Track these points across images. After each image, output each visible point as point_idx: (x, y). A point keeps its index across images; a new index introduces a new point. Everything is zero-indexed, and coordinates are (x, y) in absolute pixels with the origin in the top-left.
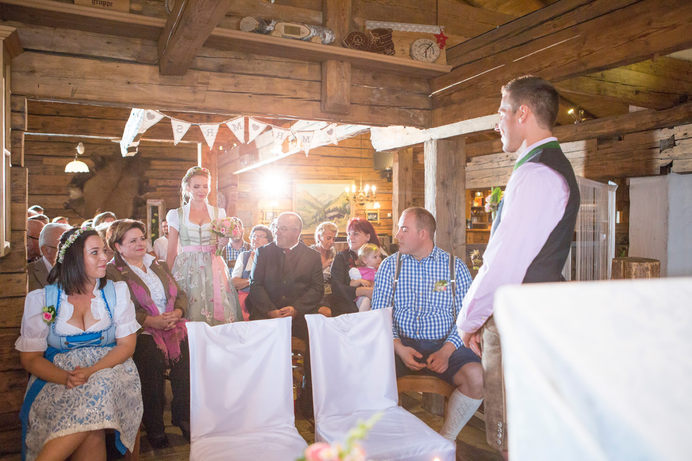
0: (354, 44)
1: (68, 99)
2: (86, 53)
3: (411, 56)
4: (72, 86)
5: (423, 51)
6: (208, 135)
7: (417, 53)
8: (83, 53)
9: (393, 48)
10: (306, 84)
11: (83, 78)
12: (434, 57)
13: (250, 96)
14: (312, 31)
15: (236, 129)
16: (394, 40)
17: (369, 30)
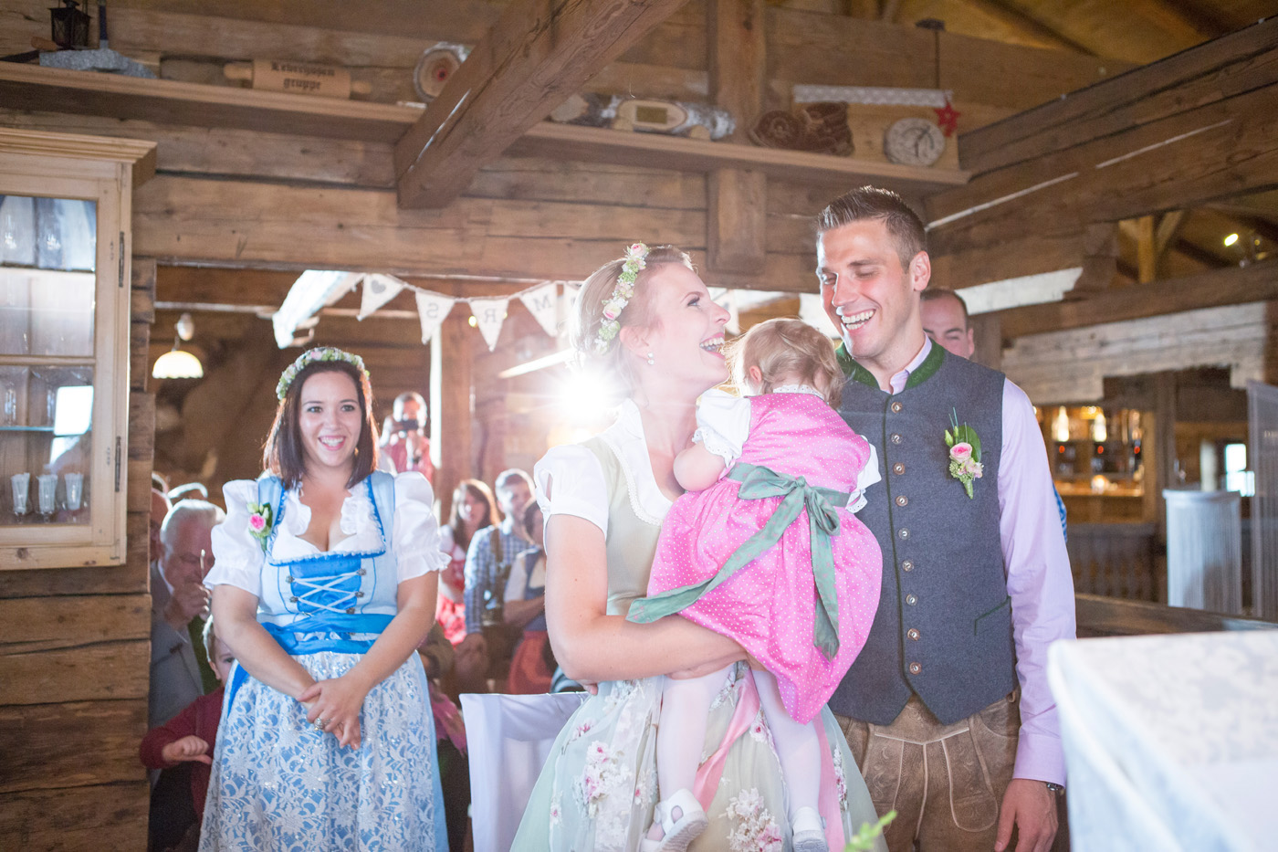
0: (772, 136)
1: (230, 260)
2: (263, 173)
3: (887, 154)
4: (238, 235)
5: (910, 143)
6: (486, 321)
7: (898, 147)
8: (257, 172)
9: (849, 141)
10: (677, 216)
11: (258, 220)
12: (932, 155)
13: (569, 245)
14: (691, 114)
15: (541, 308)
16: (852, 124)
17: (802, 105)
